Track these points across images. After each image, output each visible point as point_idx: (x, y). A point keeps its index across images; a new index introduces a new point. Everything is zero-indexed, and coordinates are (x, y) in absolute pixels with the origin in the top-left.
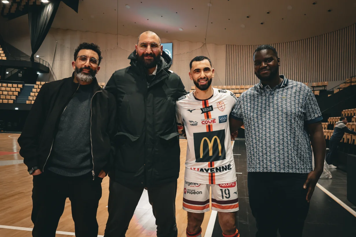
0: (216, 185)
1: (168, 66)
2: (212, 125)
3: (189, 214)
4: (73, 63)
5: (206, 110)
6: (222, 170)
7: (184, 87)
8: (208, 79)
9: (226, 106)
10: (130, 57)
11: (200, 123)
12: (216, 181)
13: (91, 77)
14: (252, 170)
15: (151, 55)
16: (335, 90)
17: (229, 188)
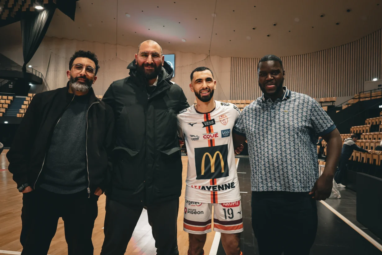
0: (218, 204)
1: (170, 77)
2: (214, 140)
3: (190, 235)
4: (68, 72)
5: (207, 124)
6: (224, 188)
7: (186, 99)
8: (210, 90)
9: (228, 119)
10: (129, 67)
11: (201, 138)
12: (218, 200)
13: (87, 87)
14: (254, 189)
15: (152, 65)
16: (343, 106)
17: (232, 208)
